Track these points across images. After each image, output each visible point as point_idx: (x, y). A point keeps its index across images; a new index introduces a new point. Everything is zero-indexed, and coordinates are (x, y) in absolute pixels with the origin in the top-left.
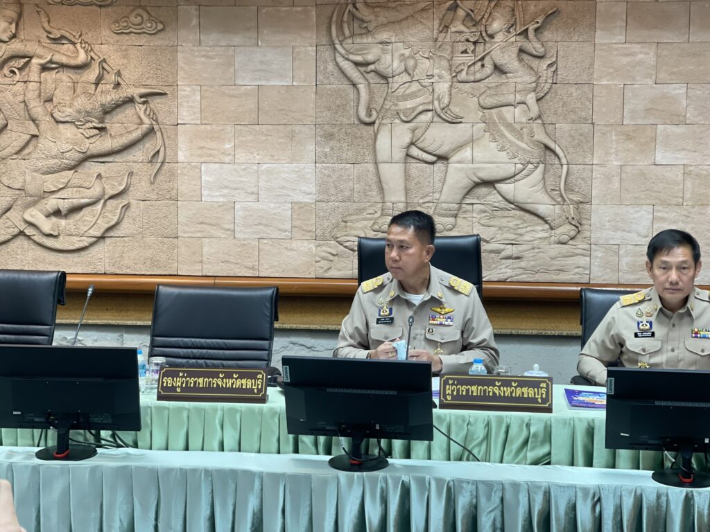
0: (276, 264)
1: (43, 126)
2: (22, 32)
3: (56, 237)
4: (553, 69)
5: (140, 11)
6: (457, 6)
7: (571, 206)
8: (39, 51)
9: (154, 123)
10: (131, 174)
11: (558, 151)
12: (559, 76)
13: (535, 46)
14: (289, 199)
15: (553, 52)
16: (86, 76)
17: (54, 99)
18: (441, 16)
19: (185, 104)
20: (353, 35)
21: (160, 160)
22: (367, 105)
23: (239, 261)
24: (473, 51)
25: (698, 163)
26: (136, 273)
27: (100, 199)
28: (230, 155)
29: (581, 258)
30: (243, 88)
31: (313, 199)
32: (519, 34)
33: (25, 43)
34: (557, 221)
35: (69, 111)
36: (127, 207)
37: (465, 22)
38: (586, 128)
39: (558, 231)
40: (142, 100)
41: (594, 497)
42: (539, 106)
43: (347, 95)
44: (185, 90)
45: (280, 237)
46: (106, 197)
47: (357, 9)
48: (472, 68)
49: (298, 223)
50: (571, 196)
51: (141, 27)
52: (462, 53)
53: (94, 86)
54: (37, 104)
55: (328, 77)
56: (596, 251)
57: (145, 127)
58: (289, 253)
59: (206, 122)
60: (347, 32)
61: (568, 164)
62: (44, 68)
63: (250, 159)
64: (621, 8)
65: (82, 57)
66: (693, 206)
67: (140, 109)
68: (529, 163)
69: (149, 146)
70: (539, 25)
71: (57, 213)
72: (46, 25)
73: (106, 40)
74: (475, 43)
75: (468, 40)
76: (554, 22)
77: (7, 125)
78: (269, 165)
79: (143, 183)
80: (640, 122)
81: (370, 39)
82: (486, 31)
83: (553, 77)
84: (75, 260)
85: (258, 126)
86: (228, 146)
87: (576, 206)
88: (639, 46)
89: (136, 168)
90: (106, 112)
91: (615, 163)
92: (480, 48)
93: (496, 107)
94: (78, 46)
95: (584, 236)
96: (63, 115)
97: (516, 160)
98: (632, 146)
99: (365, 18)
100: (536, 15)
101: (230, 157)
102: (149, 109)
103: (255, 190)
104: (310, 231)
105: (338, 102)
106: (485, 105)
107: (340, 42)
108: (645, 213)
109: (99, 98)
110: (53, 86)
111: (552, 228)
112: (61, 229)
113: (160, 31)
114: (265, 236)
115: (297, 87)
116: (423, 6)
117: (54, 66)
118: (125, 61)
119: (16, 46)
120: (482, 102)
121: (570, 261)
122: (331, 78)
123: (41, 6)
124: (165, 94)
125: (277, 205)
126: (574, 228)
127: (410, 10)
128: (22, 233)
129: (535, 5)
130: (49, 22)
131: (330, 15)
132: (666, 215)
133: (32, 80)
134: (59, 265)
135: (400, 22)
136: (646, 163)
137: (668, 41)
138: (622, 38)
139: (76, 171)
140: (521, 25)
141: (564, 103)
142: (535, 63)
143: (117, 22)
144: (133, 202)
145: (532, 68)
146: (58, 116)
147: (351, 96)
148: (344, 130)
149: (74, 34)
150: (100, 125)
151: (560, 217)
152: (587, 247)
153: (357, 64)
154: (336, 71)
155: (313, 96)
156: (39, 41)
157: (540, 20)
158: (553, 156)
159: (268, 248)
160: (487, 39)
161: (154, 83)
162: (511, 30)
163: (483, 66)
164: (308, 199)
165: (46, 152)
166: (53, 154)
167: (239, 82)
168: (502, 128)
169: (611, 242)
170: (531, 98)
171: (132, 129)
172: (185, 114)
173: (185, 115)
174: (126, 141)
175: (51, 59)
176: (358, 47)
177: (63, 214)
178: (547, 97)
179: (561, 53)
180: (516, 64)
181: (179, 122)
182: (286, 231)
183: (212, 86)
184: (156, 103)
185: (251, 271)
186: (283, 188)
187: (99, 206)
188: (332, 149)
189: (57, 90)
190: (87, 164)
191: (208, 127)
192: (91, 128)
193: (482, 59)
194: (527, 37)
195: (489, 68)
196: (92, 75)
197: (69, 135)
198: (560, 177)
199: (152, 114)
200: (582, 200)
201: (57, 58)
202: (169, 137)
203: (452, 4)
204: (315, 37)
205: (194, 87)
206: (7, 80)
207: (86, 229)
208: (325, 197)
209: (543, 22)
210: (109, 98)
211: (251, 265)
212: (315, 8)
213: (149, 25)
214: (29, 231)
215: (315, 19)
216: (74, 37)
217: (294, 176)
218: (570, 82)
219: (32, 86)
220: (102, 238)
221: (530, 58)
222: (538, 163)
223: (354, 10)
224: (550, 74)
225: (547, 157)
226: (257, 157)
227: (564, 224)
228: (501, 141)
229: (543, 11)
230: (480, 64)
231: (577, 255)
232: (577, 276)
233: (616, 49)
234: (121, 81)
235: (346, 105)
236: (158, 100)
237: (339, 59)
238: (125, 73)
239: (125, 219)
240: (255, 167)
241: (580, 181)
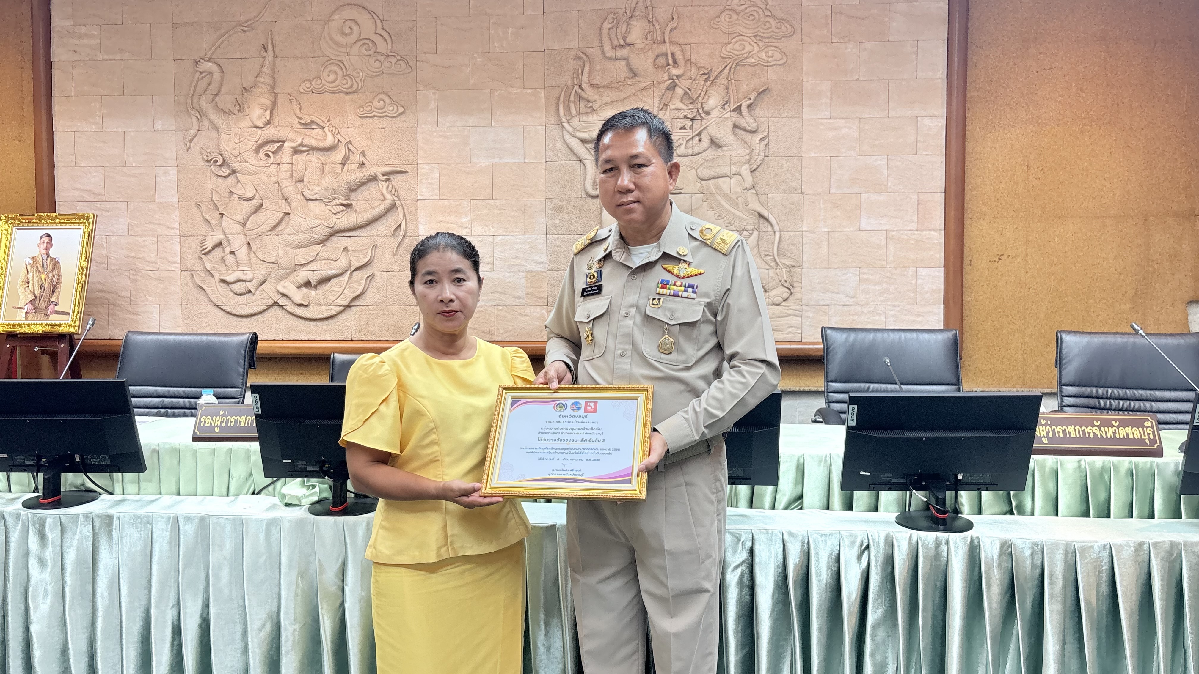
0: (510, 328)
1: (294, 205)
2: (276, 120)
3: (306, 306)
4: (765, 142)
5: (382, 96)
6: (676, 85)
7: (784, 270)
8: (292, 135)
9: (396, 199)
10: (375, 247)
11: (771, 219)
12: (771, 150)
13: (747, 121)
14: (523, 268)
15: (765, 126)
16: (334, 157)
17: (305, 179)
18: (660, 93)
19: (424, 181)
20: (579, 113)
21: (402, 233)
22: (593, 179)
23: (477, 326)
24: (691, 127)
25: (900, 228)
26: (381, 339)
27: (346, 271)
28: (467, 227)
29: (794, 318)
30: (478, 165)
31: (544, 268)
32: (733, 111)
33: (278, 128)
34: (771, 285)
35: (317, 189)
36: (371, 277)
37: (683, 100)
38: (797, 197)
39: (772, 293)
40: (385, 177)
41: (861, 545)
42: (753, 178)
43: (574, 170)
44: (424, 168)
45: (514, 304)
46: (352, 269)
47: (583, 90)
48: (690, 142)
49: (530, 291)
50: (783, 261)
51: (384, 110)
52: (681, 129)
53: (341, 166)
54: (288, 184)
55: (557, 155)
56: (807, 311)
57: (387, 203)
58: (523, 319)
59: (444, 197)
60: (574, 112)
61: (780, 231)
62: (296, 151)
63: (485, 231)
64: (826, 86)
65: (330, 140)
66: (895, 269)
67: (383, 186)
68: (744, 230)
69: (392, 220)
70: (751, 101)
71: (307, 284)
72: (297, 112)
73: (352, 124)
74: (692, 120)
75: (686, 117)
76: (766, 99)
77: (262, 205)
78: (503, 237)
79: (386, 255)
80: (846, 190)
81: (595, 117)
82: (703, 108)
83: (765, 150)
84: (324, 328)
85: (493, 201)
86: (465, 220)
87: (788, 270)
88: (843, 121)
89: (379, 241)
90: (352, 190)
91: (824, 230)
92: (697, 124)
93: (713, 178)
94: (326, 129)
95: (796, 297)
96: (312, 193)
97: (733, 227)
98: (839, 213)
99: (590, 98)
100: (749, 92)
101: (467, 230)
102: (391, 186)
103: (490, 260)
104: (542, 298)
105: (566, 177)
106: (702, 177)
107: (568, 120)
108: (851, 275)
109: (345, 176)
110: (304, 167)
111: (766, 291)
112: (310, 299)
113: (401, 114)
114: (501, 303)
115: (528, 164)
116: (644, 86)
117: (304, 149)
118: (369, 143)
119: (270, 132)
120: (700, 174)
121: (783, 321)
122: (560, 154)
123: (294, 95)
124: (406, 172)
125: (512, 274)
126: (787, 290)
127: (632, 89)
128: (276, 303)
129: (747, 85)
130: (300, 109)
131: (558, 96)
132: (871, 277)
133: (284, 161)
134: (310, 333)
135: (622, 100)
136: (852, 229)
137: (869, 116)
138: (828, 113)
139: (325, 245)
140: (735, 102)
141: (776, 175)
142: (748, 137)
143: (362, 106)
144: (378, 273)
145: (745, 142)
146: (308, 194)
147: (579, 172)
148: (572, 203)
149: (323, 119)
150: (346, 202)
151: (774, 280)
152: (799, 307)
153: (584, 141)
154: (564, 149)
155: (543, 172)
156: (292, 127)
157: (753, 96)
158: (766, 224)
159: (503, 313)
160: (703, 115)
161: (396, 162)
162: (726, 106)
163: (700, 140)
164: (539, 268)
165: (296, 227)
166: (303, 229)
167: (476, 161)
168: (719, 198)
169: (821, 303)
170: (745, 170)
171: (376, 205)
172: (424, 190)
173: (424, 192)
174: (370, 216)
175: (302, 143)
176: (584, 124)
177: (313, 284)
178: (760, 169)
179: (772, 128)
180: (731, 137)
181: (420, 198)
182: (520, 298)
183: (450, 165)
184: (397, 180)
185: (488, 336)
186: (517, 258)
187: (346, 277)
188: (561, 221)
189: (308, 171)
190: (335, 238)
191: (446, 202)
192: (338, 205)
193: (699, 134)
194: (740, 113)
195: (706, 143)
196: (338, 156)
197: (318, 212)
198: (773, 243)
199: (393, 190)
200: (793, 264)
201: (307, 141)
202: (410, 213)
203: (670, 84)
204: (544, 117)
205: (433, 165)
206: (262, 163)
207: (333, 298)
208: (555, 266)
209: (755, 99)
210: (354, 177)
211: (487, 329)
212: (543, 90)
213: (391, 109)
214: (282, 301)
215: (543, 100)
216: (323, 121)
217: (527, 247)
218: (781, 154)
219: (285, 167)
220: (349, 306)
221: (743, 132)
222: (753, 230)
223: (580, 90)
224: (762, 147)
225: (761, 225)
226: (492, 230)
227: (777, 287)
228: (718, 210)
229: (754, 89)
230: (697, 138)
231: (790, 315)
232: (790, 335)
233: (823, 124)
234: (365, 161)
235: (573, 180)
236: (399, 177)
237: (567, 137)
238: (369, 154)
239: (370, 289)
240: (491, 239)
241: (791, 246)
